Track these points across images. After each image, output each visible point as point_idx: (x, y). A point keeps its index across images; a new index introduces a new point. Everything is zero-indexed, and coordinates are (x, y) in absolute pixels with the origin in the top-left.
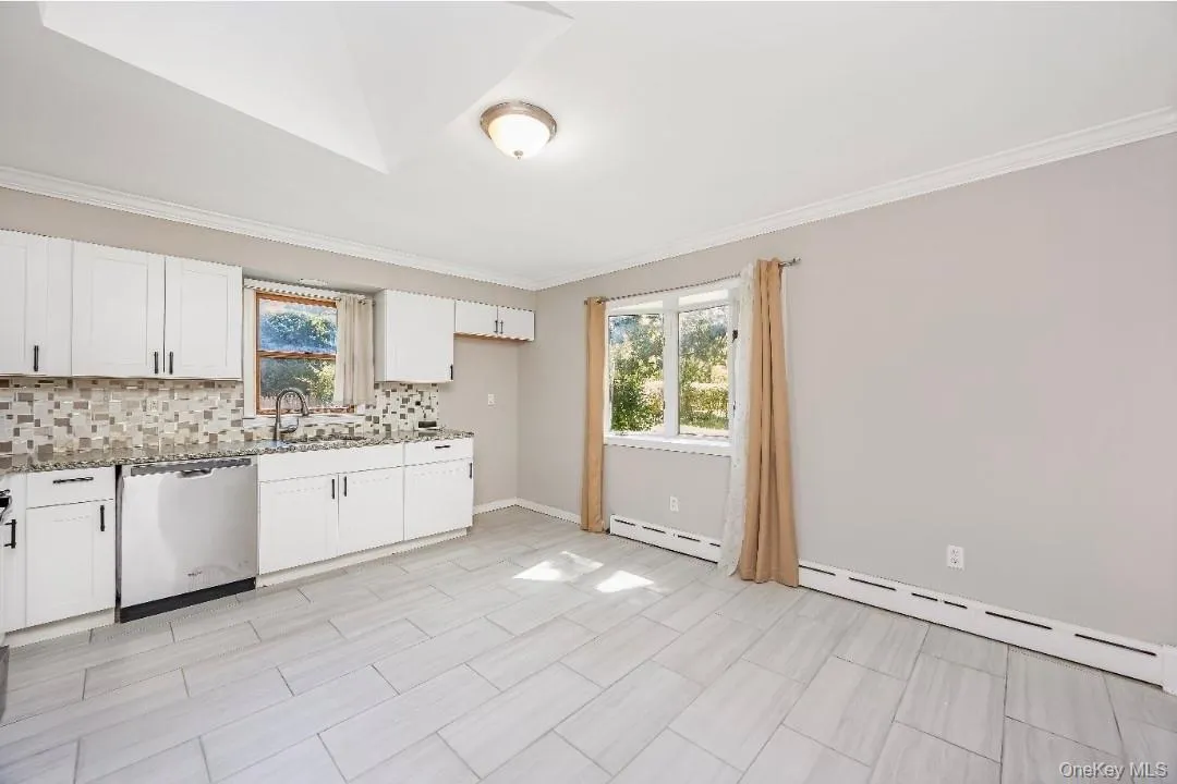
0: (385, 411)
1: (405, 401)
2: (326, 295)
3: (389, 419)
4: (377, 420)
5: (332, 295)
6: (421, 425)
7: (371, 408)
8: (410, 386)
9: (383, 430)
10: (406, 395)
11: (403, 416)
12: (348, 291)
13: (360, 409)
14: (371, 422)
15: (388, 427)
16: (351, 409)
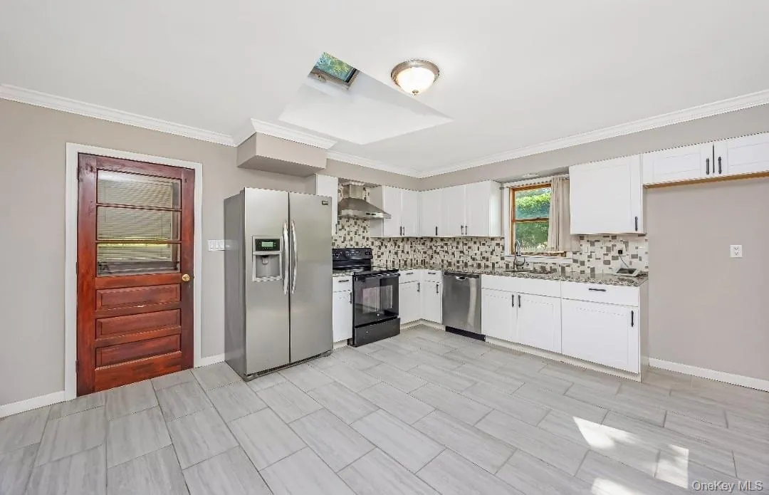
0: (590, 257)
1: (609, 249)
2: (545, 180)
3: (593, 263)
4: (583, 263)
5: (548, 179)
6: (622, 270)
7: (578, 254)
8: (614, 237)
9: (588, 271)
10: (610, 245)
11: (607, 263)
12: (557, 174)
13: (569, 255)
14: (578, 264)
15: (593, 270)
16: (564, 254)
